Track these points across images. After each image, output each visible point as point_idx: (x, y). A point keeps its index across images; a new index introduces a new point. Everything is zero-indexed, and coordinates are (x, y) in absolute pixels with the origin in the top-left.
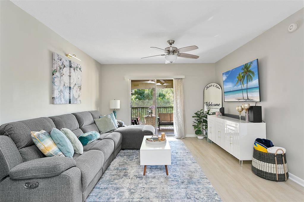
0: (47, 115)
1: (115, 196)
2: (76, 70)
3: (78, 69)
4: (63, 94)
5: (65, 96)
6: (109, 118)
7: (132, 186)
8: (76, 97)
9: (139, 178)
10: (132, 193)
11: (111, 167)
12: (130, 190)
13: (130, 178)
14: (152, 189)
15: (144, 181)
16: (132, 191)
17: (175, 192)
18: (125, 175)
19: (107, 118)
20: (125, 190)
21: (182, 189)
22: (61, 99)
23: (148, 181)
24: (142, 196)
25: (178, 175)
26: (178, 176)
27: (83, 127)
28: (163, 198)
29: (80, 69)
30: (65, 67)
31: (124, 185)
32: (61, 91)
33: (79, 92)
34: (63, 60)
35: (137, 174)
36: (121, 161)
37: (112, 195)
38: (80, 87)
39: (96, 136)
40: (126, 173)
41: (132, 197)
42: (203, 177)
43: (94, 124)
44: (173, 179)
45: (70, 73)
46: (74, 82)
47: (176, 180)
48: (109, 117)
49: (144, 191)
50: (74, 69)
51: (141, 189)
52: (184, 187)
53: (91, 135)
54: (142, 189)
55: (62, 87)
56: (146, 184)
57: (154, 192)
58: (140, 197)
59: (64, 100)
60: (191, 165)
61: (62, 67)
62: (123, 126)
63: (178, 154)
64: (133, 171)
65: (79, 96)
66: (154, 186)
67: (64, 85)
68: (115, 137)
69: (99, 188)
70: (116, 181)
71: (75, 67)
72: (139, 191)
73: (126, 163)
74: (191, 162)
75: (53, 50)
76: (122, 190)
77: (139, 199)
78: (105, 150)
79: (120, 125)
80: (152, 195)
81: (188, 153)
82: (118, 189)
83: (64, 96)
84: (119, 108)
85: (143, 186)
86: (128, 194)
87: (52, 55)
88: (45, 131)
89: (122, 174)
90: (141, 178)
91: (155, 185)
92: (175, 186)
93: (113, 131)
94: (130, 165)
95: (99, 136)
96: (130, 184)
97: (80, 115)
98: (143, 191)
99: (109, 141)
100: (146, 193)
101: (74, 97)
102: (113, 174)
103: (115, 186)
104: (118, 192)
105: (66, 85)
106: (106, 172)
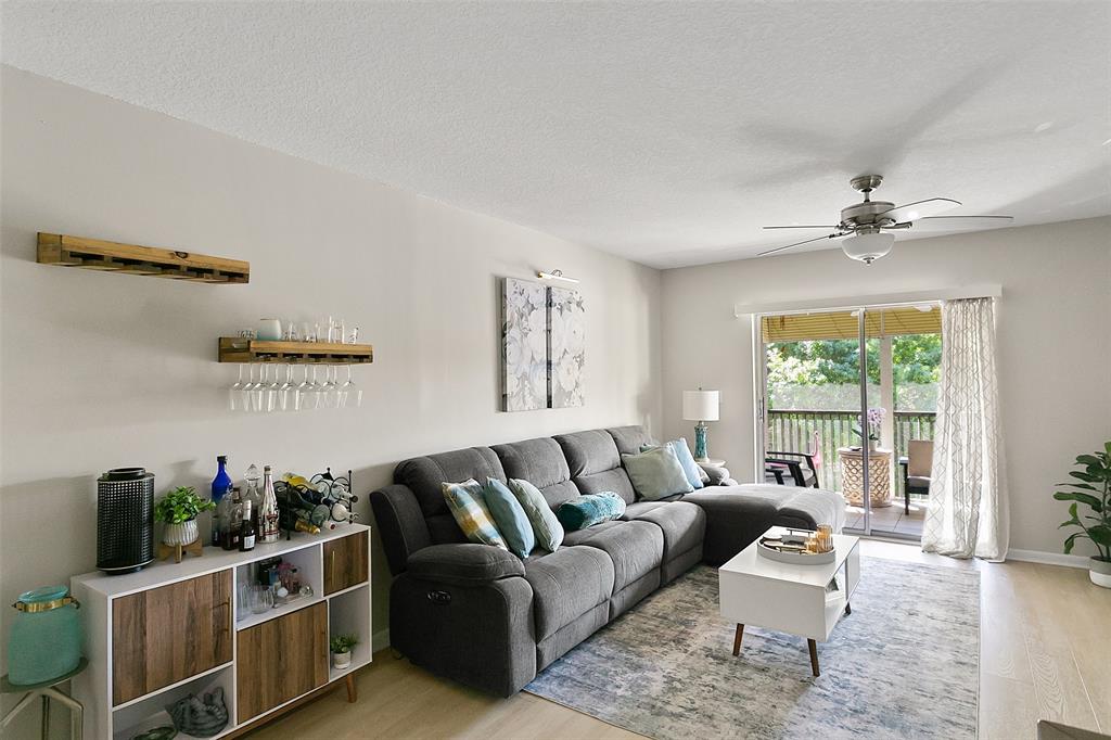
0: (486, 443)
1: (623, 683)
2: (565, 311)
3: (573, 306)
4: (530, 383)
5: (536, 390)
6: (667, 453)
7: (683, 674)
8: (568, 387)
9: (715, 658)
10: (673, 690)
11: (650, 608)
12: (670, 680)
13: (686, 651)
14: (737, 698)
15: (725, 670)
16: (676, 684)
17: (807, 729)
18: (678, 641)
19: (660, 453)
20: (658, 677)
21: (839, 729)
22: (524, 397)
23: (738, 674)
24: (696, 706)
25: (856, 685)
26: (855, 688)
27: (582, 476)
28: (754, 729)
29: (579, 304)
30: (533, 308)
31: (659, 663)
32: (524, 377)
33: (577, 373)
34: (530, 290)
35: (714, 646)
36: (687, 599)
37: (618, 678)
38: (579, 356)
39: (609, 507)
40: (683, 636)
41: (665, 699)
42: (961, 721)
43: (622, 470)
44: (827, 693)
45: (549, 321)
46: (560, 344)
47: (838, 697)
48: (669, 452)
49: (708, 695)
50: (561, 310)
51: (703, 688)
52: (850, 726)
53: (594, 502)
54: (706, 689)
55: (525, 367)
56: (727, 679)
57: (737, 708)
58: (689, 706)
59: (534, 400)
60: (941, 670)
61: (526, 311)
62: (723, 485)
63: (913, 618)
64: (708, 635)
65: (577, 385)
66: (747, 693)
67: (533, 358)
68: (672, 518)
69: (594, 653)
70: (645, 648)
71: (563, 303)
72: (694, 690)
73: (698, 607)
74: (952, 657)
75: (502, 272)
76: (649, 674)
77: (681, 710)
78: (622, 553)
79: (713, 480)
80: (728, 711)
81: (965, 623)
82: (637, 667)
83: (531, 390)
84: (717, 419)
85: (714, 683)
86: (660, 688)
87: (501, 286)
88: (476, 483)
89: (670, 634)
90: (721, 660)
91: (752, 689)
92: (820, 713)
93: (677, 497)
94: (708, 614)
95: (620, 507)
96: (678, 666)
97: (574, 442)
98: (704, 695)
99: (643, 527)
100: (712, 702)
101: (560, 388)
102: (645, 627)
103: (635, 659)
104: (635, 675)
105: (538, 358)
106: (630, 617)
